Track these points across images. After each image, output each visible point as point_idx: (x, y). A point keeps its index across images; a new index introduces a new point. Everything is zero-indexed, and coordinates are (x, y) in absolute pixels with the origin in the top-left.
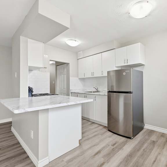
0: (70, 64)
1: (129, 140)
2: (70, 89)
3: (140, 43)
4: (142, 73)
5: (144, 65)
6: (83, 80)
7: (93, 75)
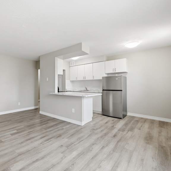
0: (66, 70)
1: (120, 119)
2: (66, 88)
3: (126, 59)
4: (126, 78)
5: (127, 72)
6: (72, 82)
7: (85, 79)
